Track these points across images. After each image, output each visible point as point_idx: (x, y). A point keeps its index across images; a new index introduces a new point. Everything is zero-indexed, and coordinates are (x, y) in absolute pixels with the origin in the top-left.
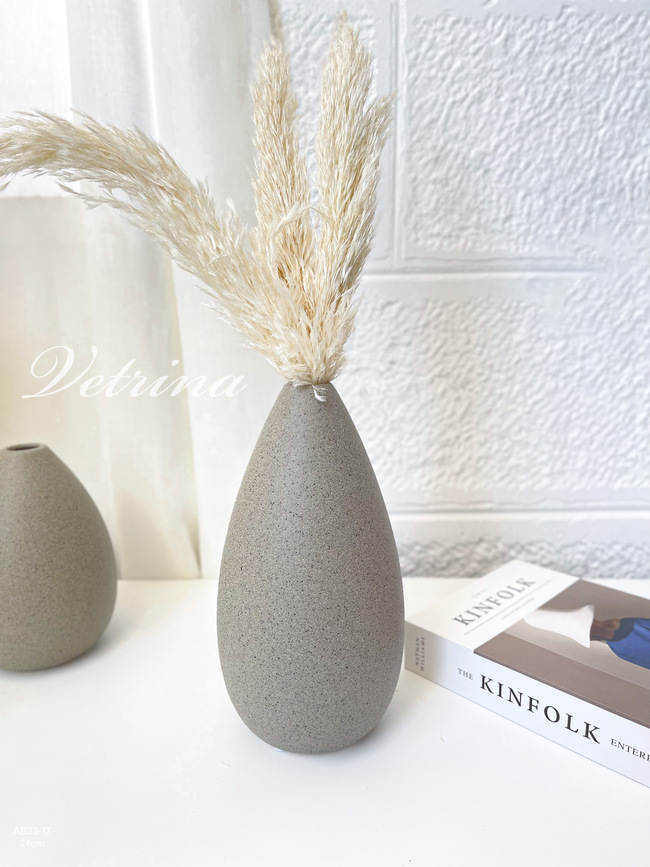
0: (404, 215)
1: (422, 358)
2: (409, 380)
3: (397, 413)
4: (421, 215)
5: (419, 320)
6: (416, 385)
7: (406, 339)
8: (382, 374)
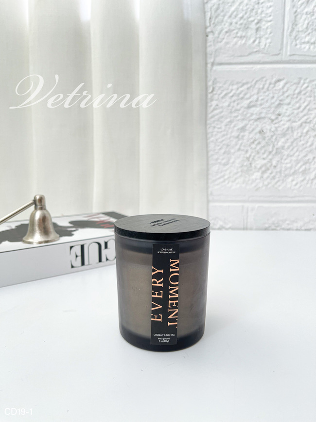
0: (289, 30)
1: (296, 112)
2: (288, 125)
3: (280, 144)
4: (299, 31)
5: (295, 90)
6: (292, 128)
7: (287, 101)
8: (272, 121)
